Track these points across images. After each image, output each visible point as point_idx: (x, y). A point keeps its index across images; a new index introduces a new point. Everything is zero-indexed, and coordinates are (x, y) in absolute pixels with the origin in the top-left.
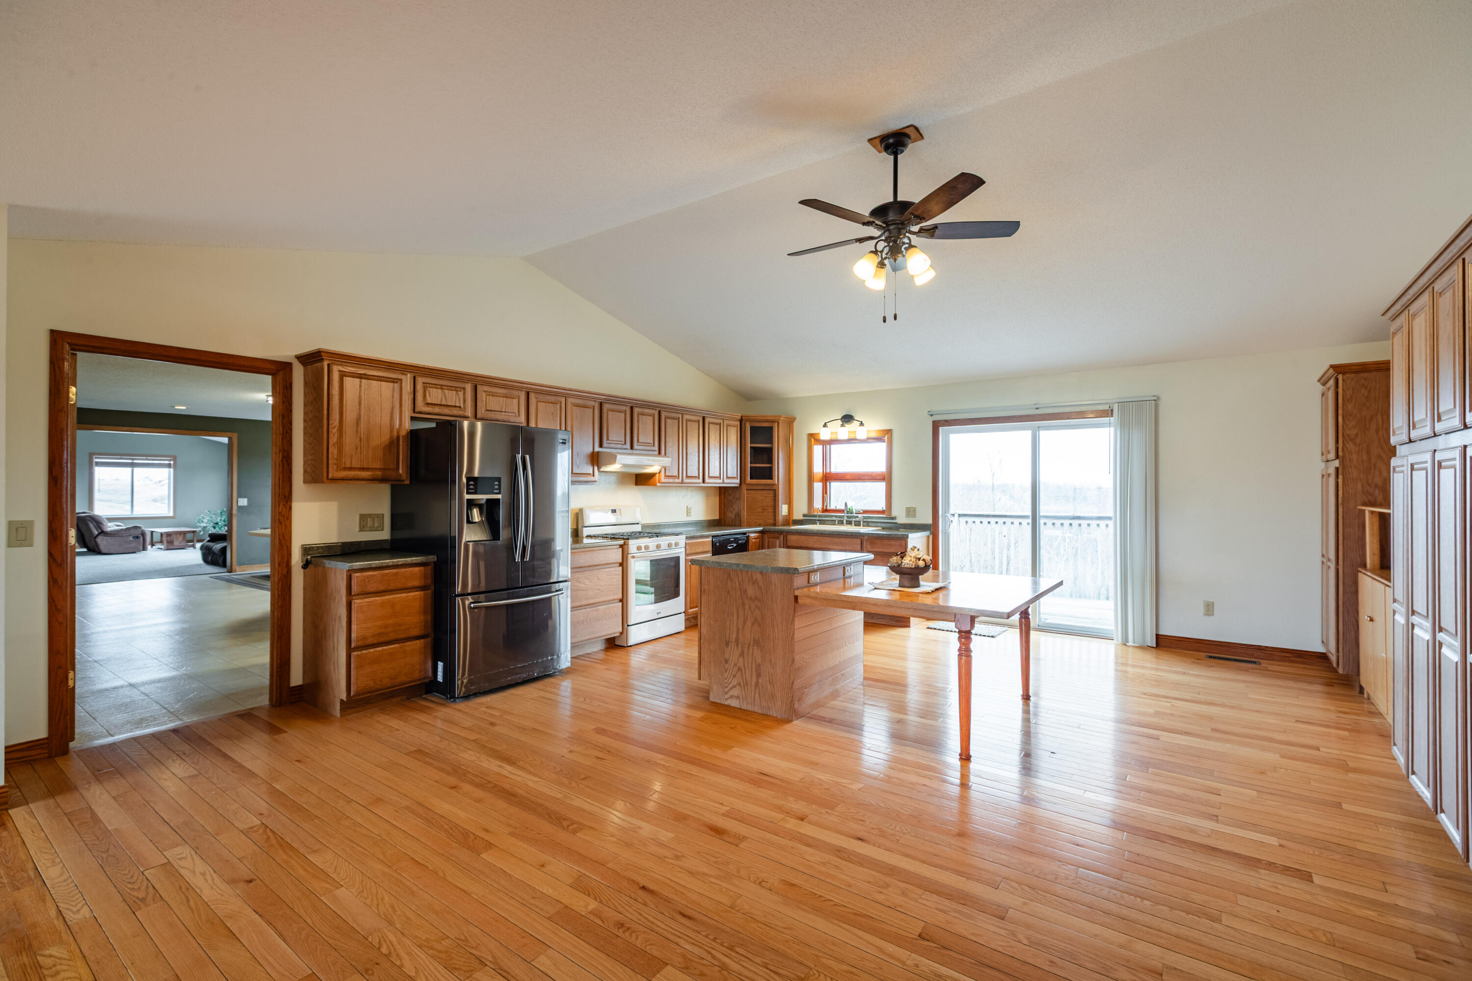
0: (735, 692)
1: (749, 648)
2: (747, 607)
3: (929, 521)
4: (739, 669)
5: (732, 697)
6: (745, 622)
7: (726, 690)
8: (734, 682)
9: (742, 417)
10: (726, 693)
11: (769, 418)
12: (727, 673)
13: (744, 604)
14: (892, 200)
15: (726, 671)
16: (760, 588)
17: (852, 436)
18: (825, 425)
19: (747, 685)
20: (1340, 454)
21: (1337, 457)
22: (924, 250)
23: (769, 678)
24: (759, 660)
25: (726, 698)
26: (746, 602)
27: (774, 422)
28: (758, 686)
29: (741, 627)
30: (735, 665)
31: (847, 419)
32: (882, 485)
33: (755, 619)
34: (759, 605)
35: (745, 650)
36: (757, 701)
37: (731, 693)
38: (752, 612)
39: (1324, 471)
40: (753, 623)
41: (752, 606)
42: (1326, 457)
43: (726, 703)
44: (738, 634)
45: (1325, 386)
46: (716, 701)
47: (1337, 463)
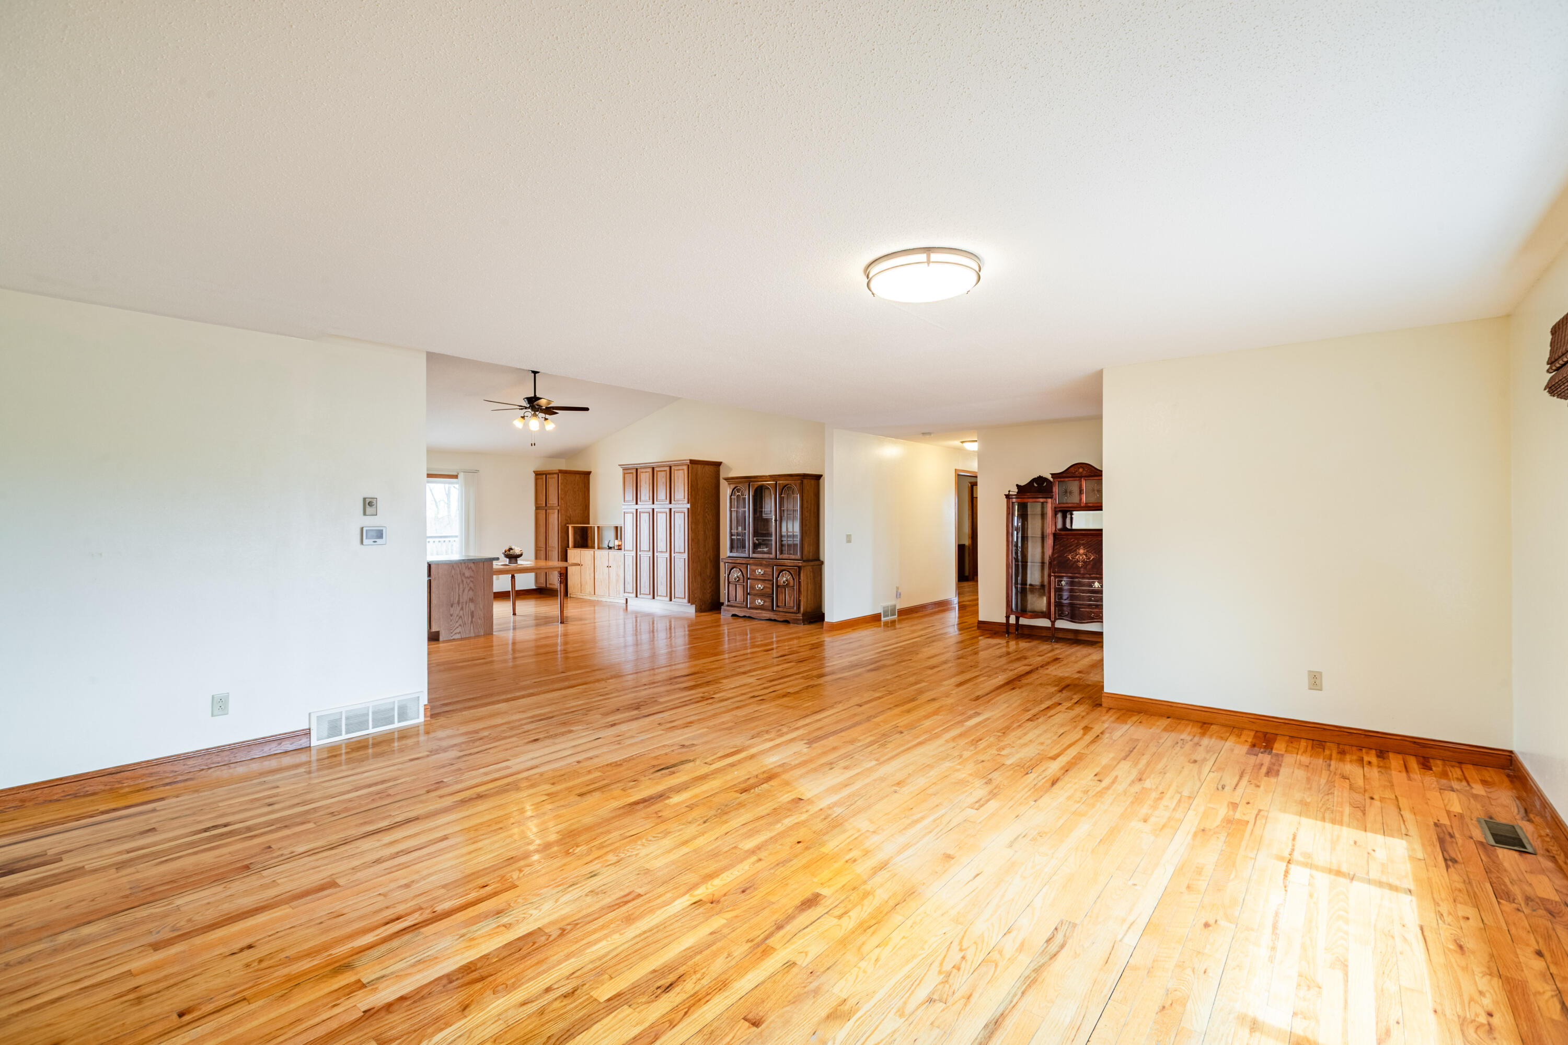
0: (458, 631)
1: (466, 604)
2: (465, 582)
4: (461, 617)
6: (463, 591)
7: (452, 631)
8: (457, 625)
12: (453, 621)
13: (463, 581)
14: (533, 395)
15: (451, 621)
16: (473, 571)
19: (465, 624)
20: (559, 504)
22: (553, 421)
23: (480, 616)
24: (473, 609)
25: (452, 635)
26: (464, 579)
28: (473, 622)
29: (461, 594)
30: (457, 616)
33: (471, 588)
34: (472, 579)
35: (464, 606)
36: (472, 631)
37: (455, 632)
38: (468, 585)
39: (538, 511)
40: (469, 590)
41: (468, 581)
42: (544, 505)
43: (452, 638)
44: (459, 598)
45: (540, 475)
46: (445, 639)
47: (558, 508)
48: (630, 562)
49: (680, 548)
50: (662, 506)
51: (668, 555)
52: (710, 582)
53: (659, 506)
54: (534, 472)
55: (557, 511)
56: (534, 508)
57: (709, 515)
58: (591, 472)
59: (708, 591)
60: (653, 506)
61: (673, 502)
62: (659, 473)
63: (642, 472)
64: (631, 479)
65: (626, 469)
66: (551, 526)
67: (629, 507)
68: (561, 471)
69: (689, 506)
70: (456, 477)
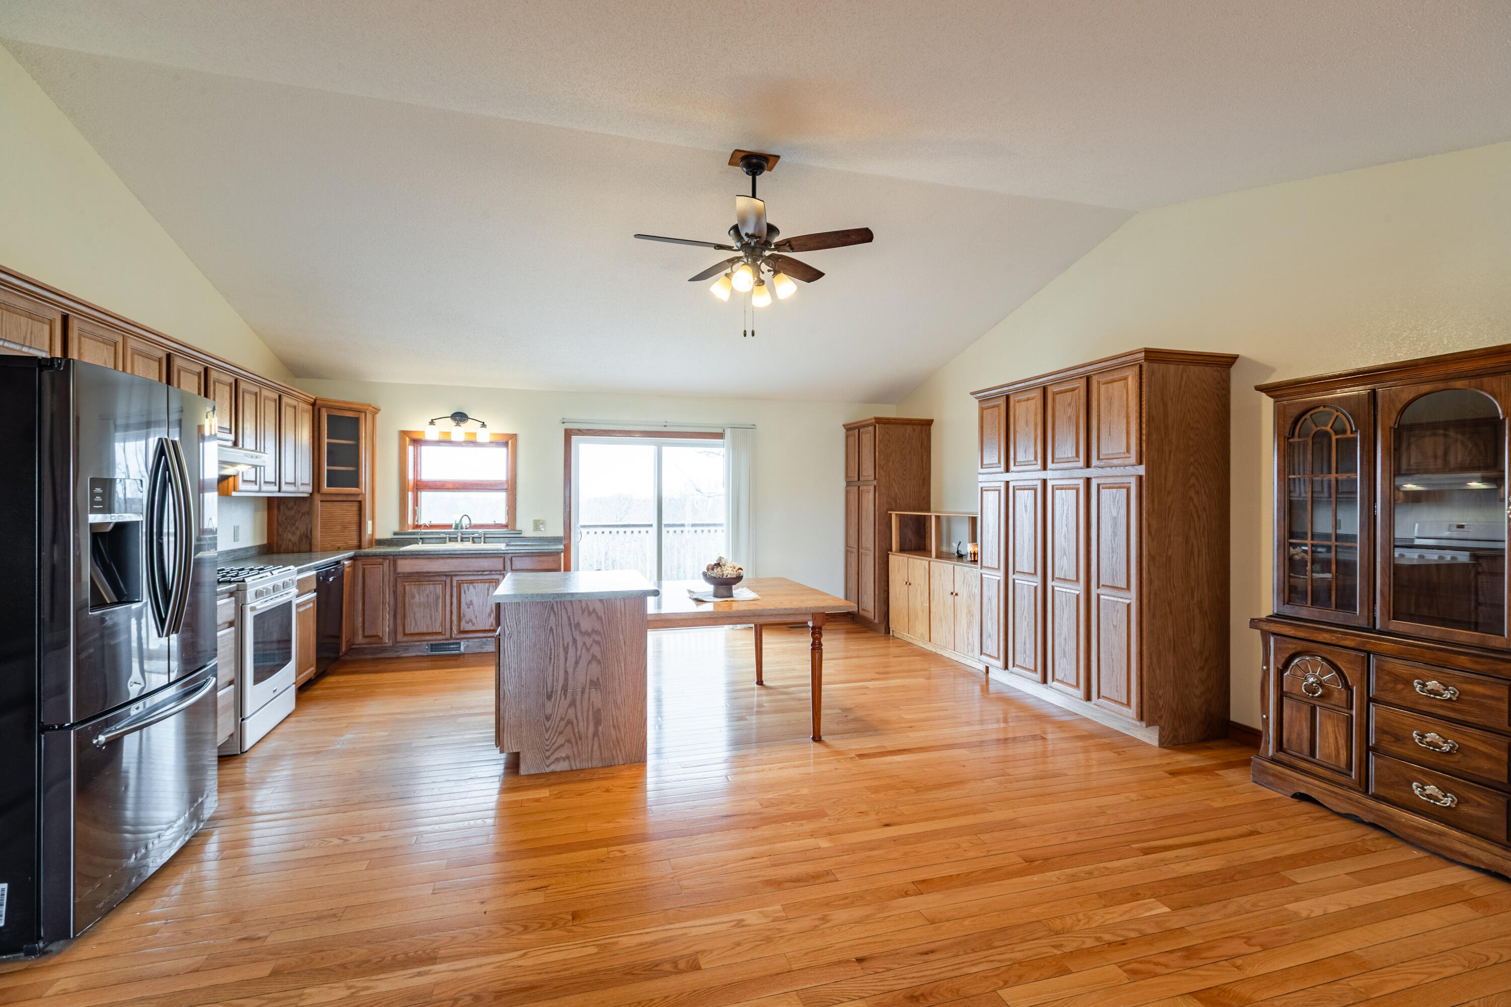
0: (562, 753)
1: (583, 692)
2: (580, 644)
3: (560, 533)
4: (570, 722)
5: (557, 760)
6: (577, 663)
7: (548, 754)
8: (561, 740)
9: (315, 400)
10: (548, 758)
11: (355, 406)
12: (550, 732)
13: (575, 641)
15: (547, 731)
16: (599, 618)
17: (471, 438)
18: (432, 422)
19: (580, 739)
20: (877, 476)
21: (875, 479)
23: (613, 722)
24: (598, 704)
25: (548, 764)
26: (578, 637)
27: (359, 411)
28: (598, 736)
29: (570, 671)
30: (562, 719)
31: (460, 417)
32: (502, 496)
33: (594, 657)
34: (598, 638)
35: (578, 697)
36: (596, 754)
37: (557, 755)
38: (588, 650)
39: (849, 488)
40: (590, 662)
41: (589, 641)
42: (856, 479)
43: (548, 770)
44: (566, 679)
45: (853, 430)
46: (532, 772)
47: (875, 483)
48: (993, 593)
49: (1114, 575)
50: (1067, 474)
51: (1080, 589)
52: (1202, 669)
53: (1058, 474)
54: (844, 426)
55: (872, 488)
56: (843, 484)
57: (1197, 493)
58: (932, 421)
59: (1197, 692)
60: (1043, 475)
61: (1094, 461)
62: (1058, 397)
63: (1019, 401)
64: (996, 417)
65: (985, 399)
66: (864, 513)
67: (991, 477)
68: (879, 421)
69: (1141, 470)
70: (720, 436)
